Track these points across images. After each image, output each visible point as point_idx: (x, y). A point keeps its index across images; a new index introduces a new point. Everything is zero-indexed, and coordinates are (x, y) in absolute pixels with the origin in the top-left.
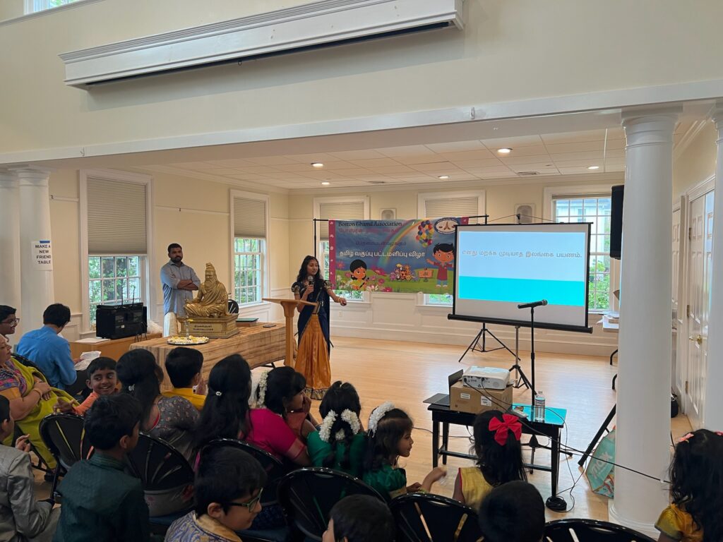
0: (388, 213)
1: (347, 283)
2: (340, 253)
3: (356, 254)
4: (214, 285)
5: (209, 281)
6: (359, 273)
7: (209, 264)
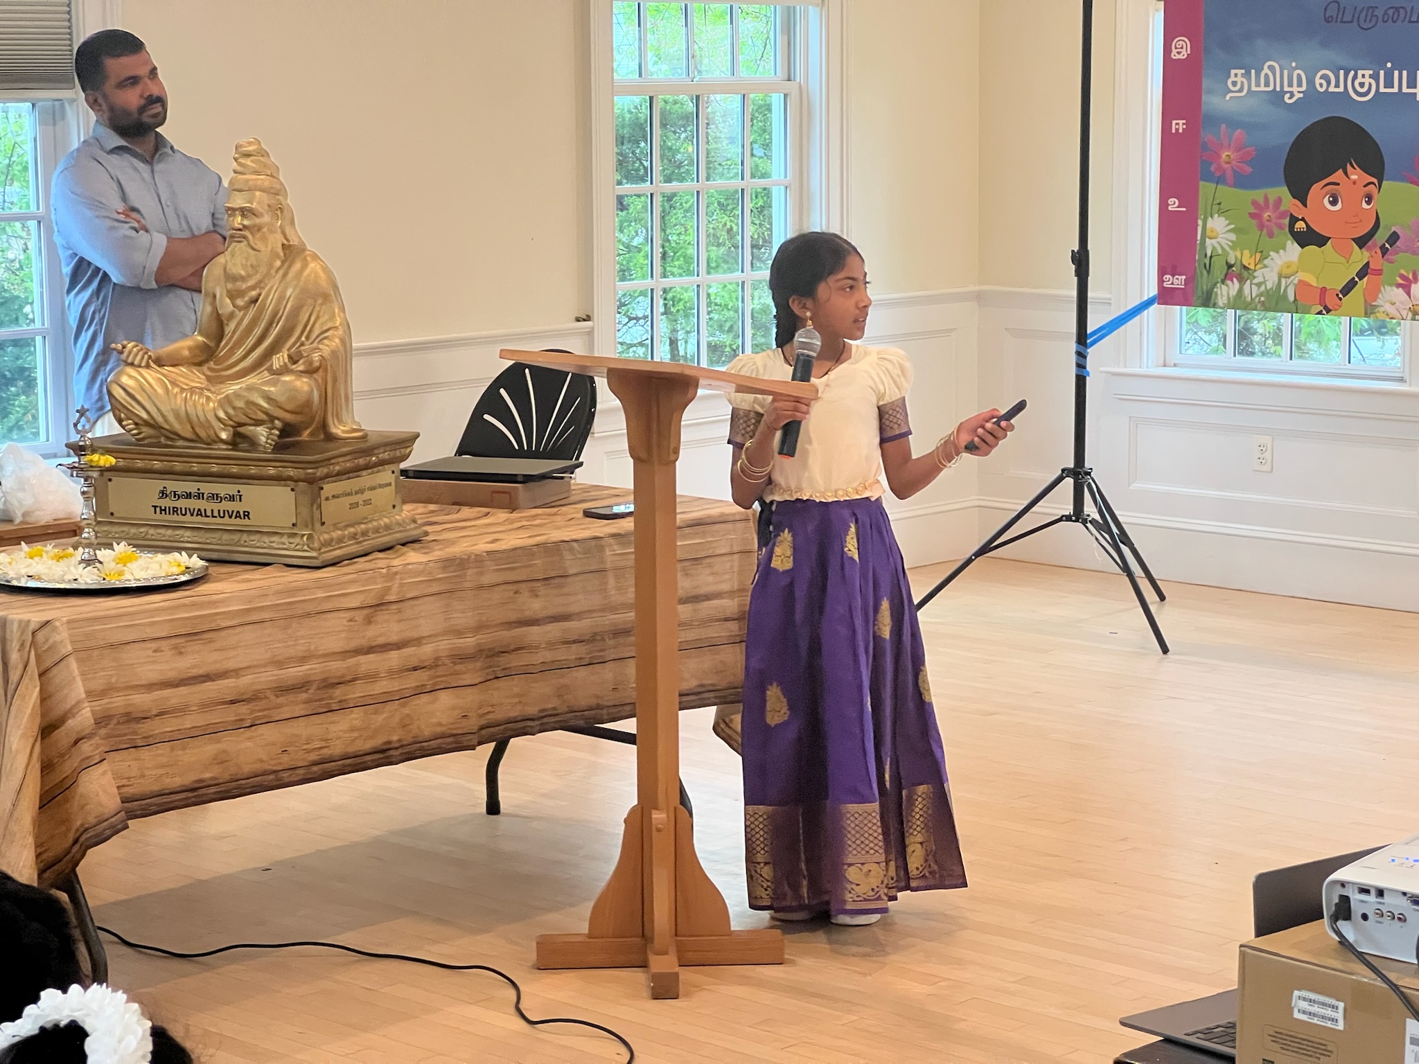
1: (1265, 266)
2: (1229, 76)
3: (1321, 85)
4: (271, 266)
5: (245, 243)
6: (1339, 206)
7: (251, 148)
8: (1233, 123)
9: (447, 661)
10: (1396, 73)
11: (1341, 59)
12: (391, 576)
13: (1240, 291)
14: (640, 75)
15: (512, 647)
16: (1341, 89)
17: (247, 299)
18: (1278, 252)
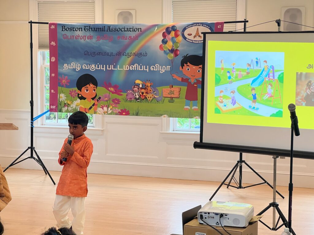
0: (125, 15)
1: (73, 104)
2: (64, 65)
3: (84, 68)
6: (88, 92)
8: (65, 75)
10: (100, 65)
11: (88, 63)
13: (68, 109)
16: (88, 68)
18: (75, 101)
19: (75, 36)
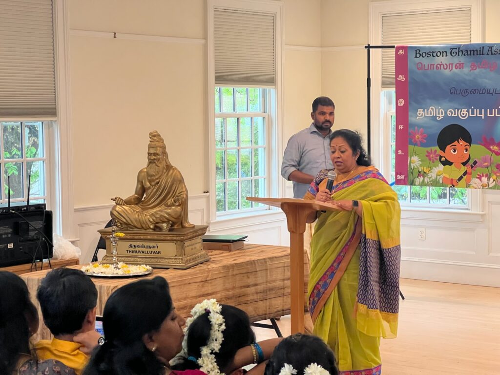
1: (432, 172)
2: (418, 111)
3: (449, 114)
4: (163, 172)
5: (155, 164)
6: (456, 152)
7: (155, 134)
8: (419, 126)
9: (224, 299)
10: (475, 110)
11: (456, 106)
12: (209, 271)
13: (423, 180)
14: (220, 111)
15: (242, 295)
16: (456, 115)
17: (155, 182)
18: (436, 167)
19: (436, 64)
